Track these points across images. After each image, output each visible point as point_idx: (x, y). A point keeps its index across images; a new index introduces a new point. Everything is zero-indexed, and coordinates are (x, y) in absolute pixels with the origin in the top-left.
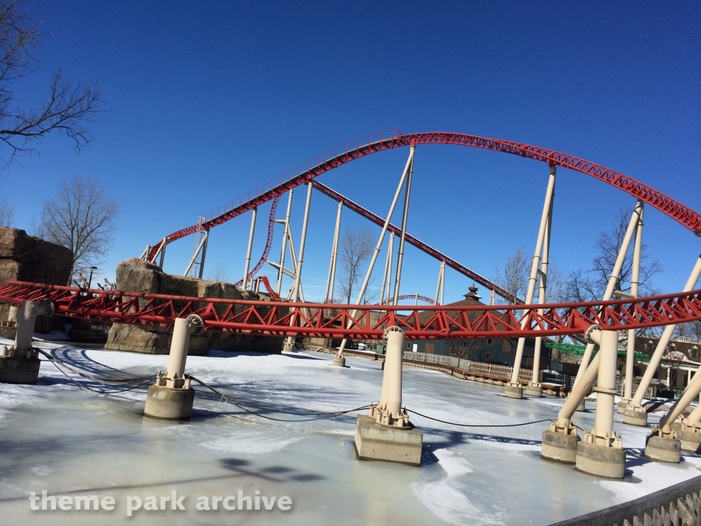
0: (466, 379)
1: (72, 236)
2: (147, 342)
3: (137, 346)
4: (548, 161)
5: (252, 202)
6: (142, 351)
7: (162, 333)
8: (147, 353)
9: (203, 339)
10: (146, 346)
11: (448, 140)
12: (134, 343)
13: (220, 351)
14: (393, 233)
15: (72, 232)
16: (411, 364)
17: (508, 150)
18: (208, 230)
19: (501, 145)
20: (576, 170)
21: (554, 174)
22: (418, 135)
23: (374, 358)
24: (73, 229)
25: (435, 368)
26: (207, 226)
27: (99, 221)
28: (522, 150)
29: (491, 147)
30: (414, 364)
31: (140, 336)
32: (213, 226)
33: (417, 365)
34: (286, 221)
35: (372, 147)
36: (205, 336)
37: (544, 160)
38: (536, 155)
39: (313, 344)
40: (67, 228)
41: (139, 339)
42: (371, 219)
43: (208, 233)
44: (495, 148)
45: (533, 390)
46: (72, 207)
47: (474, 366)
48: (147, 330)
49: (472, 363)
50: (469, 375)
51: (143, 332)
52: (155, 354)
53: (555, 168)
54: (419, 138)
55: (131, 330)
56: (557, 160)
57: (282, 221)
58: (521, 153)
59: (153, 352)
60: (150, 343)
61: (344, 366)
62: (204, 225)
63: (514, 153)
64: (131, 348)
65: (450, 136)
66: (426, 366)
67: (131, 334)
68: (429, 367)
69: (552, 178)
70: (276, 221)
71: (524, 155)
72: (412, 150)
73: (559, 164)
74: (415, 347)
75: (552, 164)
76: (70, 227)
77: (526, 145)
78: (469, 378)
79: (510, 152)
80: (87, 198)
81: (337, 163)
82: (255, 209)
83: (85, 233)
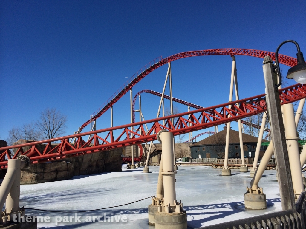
0: (217, 168)
1: (49, 134)
2: (32, 179)
3: (27, 181)
4: (230, 54)
5: (109, 104)
6: (30, 183)
7: (40, 173)
8: (33, 184)
9: (67, 171)
10: (32, 180)
11: (184, 56)
12: (26, 180)
13: (81, 175)
14: (189, 106)
15: (49, 132)
16: (196, 164)
17: (211, 54)
18: (95, 120)
19: (207, 53)
20: (243, 55)
21: (234, 60)
22: (171, 57)
23: (179, 164)
24: (49, 131)
25: (208, 165)
26: (94, 119)
27: (59, 126)
28: (217, 52)
29: (203, 54)
30: (198, 165)
31: (28, 176)
32: (97, 118)
33: (199, 165)
34: (140, 110)
35: (152, 67)
36: (67, 170)
37: (228, 54)
38: (224, 53)
39: (153, 163)
40: (46, 131)
41: (28, 177)
42: (178, 102)
43: (95, 122)
44: (205, 55)
45: (243, 169)
46: (47, 122)
47: (220, 161)
48: (31, 173)
49: (218, 160)
50: (217, 166)
51: (30, 174)
52: (37, 183)
53: (235, 57)
54: (172, 58)
55: (24, 174)
56: (234, 53)
57: (138, 110)
58: (217, 54)
59: (36, 183)
60: (34, 179)
61: (149, 172)
62: (93, 118)
63: (214, 55)
64: (25, 183)
65: (184, 54)
66: (203, 165)
67: (24, 175)
68: (205, 165)
69: (234, 62)
70: (135, 111)
71: (219, 54)
72: (169, 65)
73: (235, 54)
74: (200, 156)
75: (232, 55)
76: (48, 131)
77: (218, 49)
78: (218, 167)
79: (212, 55)
80: (52, 117)
81: (140, 79)
82: (112, 107)
83: (54, 132)
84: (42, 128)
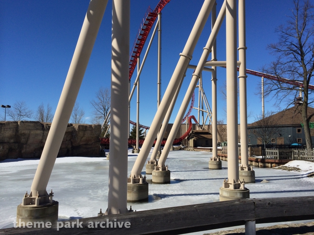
39: (190, 147)
84: (97, 107)
